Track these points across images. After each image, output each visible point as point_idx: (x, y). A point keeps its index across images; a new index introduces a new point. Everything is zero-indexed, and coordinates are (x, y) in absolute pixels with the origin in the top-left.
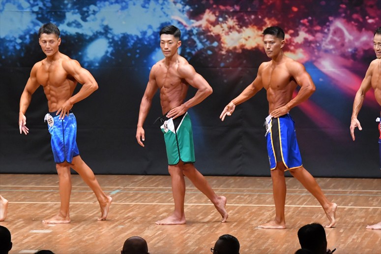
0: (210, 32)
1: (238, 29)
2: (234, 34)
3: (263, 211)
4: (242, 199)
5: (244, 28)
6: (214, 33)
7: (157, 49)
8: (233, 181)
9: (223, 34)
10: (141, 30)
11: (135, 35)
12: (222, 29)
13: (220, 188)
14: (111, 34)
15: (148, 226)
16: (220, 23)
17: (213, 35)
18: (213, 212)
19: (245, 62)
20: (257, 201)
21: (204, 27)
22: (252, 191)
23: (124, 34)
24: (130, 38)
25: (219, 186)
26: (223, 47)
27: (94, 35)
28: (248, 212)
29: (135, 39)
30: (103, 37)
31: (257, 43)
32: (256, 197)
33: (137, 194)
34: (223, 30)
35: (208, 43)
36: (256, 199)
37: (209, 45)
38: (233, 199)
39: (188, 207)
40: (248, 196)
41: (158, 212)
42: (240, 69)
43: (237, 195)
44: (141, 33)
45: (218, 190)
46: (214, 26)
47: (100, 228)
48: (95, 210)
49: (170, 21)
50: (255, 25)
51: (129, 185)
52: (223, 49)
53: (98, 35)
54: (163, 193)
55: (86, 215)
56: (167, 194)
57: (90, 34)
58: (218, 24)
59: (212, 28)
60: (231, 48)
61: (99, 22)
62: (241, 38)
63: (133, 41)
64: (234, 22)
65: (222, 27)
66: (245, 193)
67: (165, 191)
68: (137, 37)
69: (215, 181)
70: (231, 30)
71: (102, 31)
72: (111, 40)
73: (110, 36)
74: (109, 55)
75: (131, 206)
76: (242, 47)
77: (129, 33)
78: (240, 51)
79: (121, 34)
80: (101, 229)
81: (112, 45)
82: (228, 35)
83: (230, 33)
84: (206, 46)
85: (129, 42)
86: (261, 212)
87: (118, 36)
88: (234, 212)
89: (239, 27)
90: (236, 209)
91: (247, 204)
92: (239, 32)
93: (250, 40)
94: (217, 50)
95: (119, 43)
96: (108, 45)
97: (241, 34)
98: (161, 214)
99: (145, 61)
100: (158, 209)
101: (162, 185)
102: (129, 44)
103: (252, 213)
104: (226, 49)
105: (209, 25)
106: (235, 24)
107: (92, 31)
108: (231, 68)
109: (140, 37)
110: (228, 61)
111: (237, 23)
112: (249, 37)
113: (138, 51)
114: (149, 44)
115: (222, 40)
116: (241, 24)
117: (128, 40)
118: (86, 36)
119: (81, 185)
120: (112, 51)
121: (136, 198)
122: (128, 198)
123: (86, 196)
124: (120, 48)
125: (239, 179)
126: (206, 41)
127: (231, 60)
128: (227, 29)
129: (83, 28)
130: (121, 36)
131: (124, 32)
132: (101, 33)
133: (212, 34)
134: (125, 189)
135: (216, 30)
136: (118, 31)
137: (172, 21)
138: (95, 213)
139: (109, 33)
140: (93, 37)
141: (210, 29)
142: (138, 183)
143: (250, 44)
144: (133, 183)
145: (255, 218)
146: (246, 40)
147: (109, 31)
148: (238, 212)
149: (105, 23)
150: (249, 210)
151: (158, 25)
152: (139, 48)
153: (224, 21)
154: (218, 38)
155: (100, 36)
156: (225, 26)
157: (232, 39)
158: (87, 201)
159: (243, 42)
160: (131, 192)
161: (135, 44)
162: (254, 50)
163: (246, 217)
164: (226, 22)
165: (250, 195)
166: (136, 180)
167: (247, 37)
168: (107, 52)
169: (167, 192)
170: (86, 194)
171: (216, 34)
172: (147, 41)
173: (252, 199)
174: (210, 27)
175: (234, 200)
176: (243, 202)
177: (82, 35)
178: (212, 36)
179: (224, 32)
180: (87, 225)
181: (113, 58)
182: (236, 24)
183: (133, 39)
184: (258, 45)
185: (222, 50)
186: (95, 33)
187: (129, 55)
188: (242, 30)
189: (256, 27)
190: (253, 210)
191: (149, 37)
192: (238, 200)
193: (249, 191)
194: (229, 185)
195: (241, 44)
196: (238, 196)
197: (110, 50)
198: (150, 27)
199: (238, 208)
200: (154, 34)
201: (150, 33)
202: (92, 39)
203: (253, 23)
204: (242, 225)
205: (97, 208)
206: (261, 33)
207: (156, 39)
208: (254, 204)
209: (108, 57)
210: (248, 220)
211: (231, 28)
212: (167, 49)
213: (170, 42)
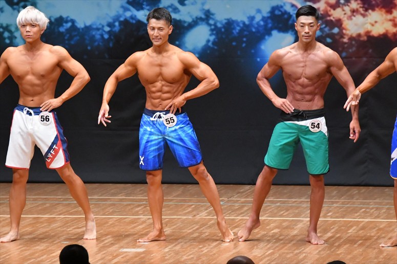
0: (330, 16)
1: (362, 12)
2: (358, 19)
3: (393, 227)
4: (367, 212)
5: (370, 11)
6: (334, 18)
7: (267, 37)
8: (357, 192)
9: (345, 19)
10: (248, 15)
11: (242, 21)
12: (344, 12)
13: (342, 200)
14: (213, 19)
15: (257, 245)
16: (341, 5)
17: (333, 20)
18: (333, 228)
19: (370, 51)
20: (385, 215)
21: (323, 11)
22: (380, 204)
23: (228, 20)
24: (235, 25)
25: (340, 198)
26: (344, 34)
27: (193, 21)
28: (375, 228)
29: (241, 25)
30: (204, 23)
31: (385, 28)
32: (384, 210)
33: (243, 207)
34: (345, 14)
35: (327, 29)
36: (384, 213)
37: (328, 32)
38: (356, 213)
39: (304, 223)
40: (374, 209)
41: (268, 228)
42: (365, 59)
43: (362, 208)
44: (248, 18)
45: (338, 202)
46: (334, 9)
47: (201, 246)
48: (194, 225)
49: (282, 4)
50: (383, 7)
51: (234, 196)
52: (345, 36)
53: (198, 21)
54: (273, 206)
55: (183, 231)
56: (279, 206)
57: (189, 20)
58: (339, 7)
59: (332, 12)
60: (354, 35)
61: (199, 6)
62: (366, 24)
63: (238, 28)
64: (358, 4)
65: (343, 10)
66: (371, 206)
67: (275, 203)
68: (244, 23)
69: (335, 192)
70: (355, 14)
71: (203, 16)
72: (213, 27)
73: (211, 22)
74: (210, 44)
75: (237, 220)
76: (368, 33)
77: (234, 18)
78: (365, 38)
79: (225, 19)
80: (202, 248)
81: (214, 32)
82: (351, 19)
83: (353, 17)
84: (325, 33)
85: (234, 28)
86: (391, 229)
87: (221, 22)
88: (358, 229)
89: (363, 10)
90: (361, 225)
91: (374, 218)
92: (364, 16)
93: (377, 25)
94: (337, 37)
95: (223, 30)
96: (209, 33)
97: (366, 18)
98: (273, 230)
99: (253, 51)
100: (268, 224)
101: (272, 196)
102: (234, 31)
103: (380, 229)
104: (349, 37)
105: (329, 8)
106: (358, 6)
107: (191, 16)
108: (354, 59)
109: (247, 23)
110: (350, 50)
111: (362, 6)
112: (376, 22)
113: (245, 39)
114: (258, 31)
115: (343, 26)
116: (366, 6)
117: (232, 27)
118: (185, 22)
119: (177, 196)
120: (214, 39)
121: (242, 211)
122: (232, 212)
123: (184, 210)
124: (224, 36)
125: (363, 190)
126: (325, 27)
127: (354, 49)
128: (349, 13)
129: (181, 13)
130: (225, 21)
131: (228, 17)
132: (201, 19)
133: (332, 18)
134: (228, 201)
135: (337, 14)
136: (221, 16)
137: (284, 4)
138: (194, 229)
139: (211, 18)
140: (193, 23)
141: (330, 13)
142: (244, 194)
143: (377, 30)
144: (238, 194)
145: (383, 235)
146: (373, 25)
147: (211, 16)
148: (363, 228)
149: (206, 7)
150: (377, 227)
151: (269, 9)
152: (245, 36)
153: (346, 4)
154: (339, 23)
155: (200, 23)
156: (347, 9)
157: (356, 25)
158: (185, 214)
159: (369, 27)
160: (237, 205)
161: (242, 30)
162: (381, 37)
163: (372, 234)
164: (349, 4)
165: (377, 209)
166: (241, 191)
167: (373, 22)
168: (208, 41)
169: (278, 204)
170: (184, 207)
171: (337, 19)
172: (255, 28)
173: (379, 213)
174: (330, 11)
175: (358, 214)
176: (369, 216)
177: (180, 21)
178: (331, 20)
179: (346, 16)
180: (186, 243)
181: (216, 48)
182: (360, 7)
183: (238, 26)
184: (387, 31)
185: (344, 38)
186: (195, 19)
187: (234, 44)
188: (367, 13)
189: (384, 10)
190: (381, 226)
191: (258, 23)
192: (363, 214)
193: (376, 203)
194: (352, 197)
195: (366, 30)
196: (364, 210)
197: (212, 38)
198: (259, 11)
199: (363, 224)
200: (264, 19)
201: (258, 18)
202: (191, 26)
203: (381, 6)
204: (368, 243)
205: (197, 223)
206: (390, 17)
207: (266, 25)
208: (382, 219)
209: (209, 47)
210: (375, 238)
211: (354, 12)
212: (308, 33)
213: (312, 25)
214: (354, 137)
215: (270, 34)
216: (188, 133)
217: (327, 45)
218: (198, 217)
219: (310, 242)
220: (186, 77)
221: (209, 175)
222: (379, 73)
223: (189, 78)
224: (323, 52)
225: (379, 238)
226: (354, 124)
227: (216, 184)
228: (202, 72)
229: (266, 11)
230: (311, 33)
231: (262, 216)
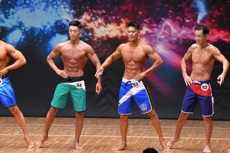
0: (87, 26)
1: (104, 25)
2: (102, 28)
3: (120, 140)
4: (106, 132)
5: (108, 24)
6: (89, 27)
7: (53, 37)
8: (101, 121)
9: (95, 28)
10: (43, 25)
11: (39, 28)
12: (94, 25)
13: (93, 126)
14: (24, 27)
15: (46, 150)
16: (93, 21)
17: (89, 28)
18: (88, 141)
19: (109, 45)
20: (115, 133)
21: (83, 23)
22: (113, 127)
23: (32, 27)
24: (36, 30)
25: (92, 124)
26: (95, 36)
27: (13, 27)
28: (110, 140)
29: (39, 30)
30: (18, 29)
31: (116, 34)
32: (115, 131)
33: (39, 129)
34: (95, 25)
35: (85, 34)
36: (115, 132)
37: (86, 35)
38: (100, 132)
39: (72, 138)
40: (110, 130)
41: (52, 140)
42: (105, 50)
43: (103, 130)
44: (43, 26)
45: (91, 126)
46: (89, 23)
47: (15, 151)
48: (12, 139)
49: (62, 20)
50: (116, 22)
51: (34, 123)
52: (95, 37)
53: (15, 27)
54: (56, 128)
55: (6, 142)
56: (59, 129)
57: (10, 27)
58: (92, 21)
59: (88, 24)
60: (100, 37)
61: (16, 19)
62: (106, 31)
63: (37, 32)
64: (102, 20)
65: (94, 24)
66: (108, 129)
67: (57, 127)
68: (41, 29)
69: (89, 121)
70: (100, 26)
71: (18, 25)
72: (23, 31)
73: (23, 28)
74: (22, 40)
75: (36, 136)
76: (107, 36)
77: (35, 26)
78: (106, 39)
79: (30, 27)
80: (16, 151)
81: (24, 34)
82: (98, 28)
83: (99, 27)
84: (84, 36)
85: (35, 32)
86: (118, 141)
87: (28, 28)
88: (101, 141)
89: (105, 24)
90: (103, 139)
91: (110, 135)
92: (105, 27)
93: (112, 32)
94: (91, 38)
95: (29, 33)
96: (22, 34)
97: (106, 28)
98: (55, 142)
99: (45, 44)
100: (53, 139)
101: (55, 123)
102: (35, 34)
103: (113, 141)
104: (97, 38)
105: (86, 22)
106: (102, 21)
107: (11, 25)
108: (100, 50)
109: (42, 29)
110: (98, 45)
111: (104, 21)
112: (111, 30)
113: (41, 38)
114: (48, 34)
115: (94, 32)
116: (106, 21)
117: (34, 31)
118: (8, 28)
119: (3, 123)
120: (24, 38)
121: (39, 131)
122: (33, 132)
123: (6, 131)
124: (29, 36)
125: (104, 120)
126: (84, 32)
127: (100, 44)
128: (97, 25)
129: (5, 23)
130: (30, 28)
131: (32, 26)
132: (17, 27)
133: (88, 28)
134: (31, 126)
135: (91, 25)
136: (28, 25)
137: (63, 19)
138: (12, 141)
139: (23, 26)
140: (12, 29)
141: (87, 25)
142: (40, 122)
143: (112, 35)
144: (37, 122)
145: (114, 144)
146: (110, 32)
147: (23, 25)
148: (104, 141)
149: (20, 20)
150: (111, 140)
151: (54, 22)
152: (41, 36)
153: (96, 20)
154: (92, 30)
155: (16, 28)
156: (96, 23)
157: (101, 31)
158: (7, 133)
159: (108, 33)
160: (36, 128)
161: (39, 33)
162: (115, 38)
163: (109, 144)
164: (97, 20)
165: (111, 130)
166: (38, 120)
167: (110, 30)
168: (21, 39)
169: (58, 128)
170: (6, 129)
171: (90, 28)
172: (47, 32)
173: (113, 133)
174: (87, 23)
175: (101, 133)
176: (107, 134)
177: (5, 27)
178: (88, 29)
179: (96, 26)
180: (7, 149)
181: (25, 42)
182: (103, 22)
183: (38, 31)
184: (117, 35)
185: (94, 38)
186: (14, 27)
187: (35, 40)
188: (107, 25)
189: (116, 24)
190: (114, 140)
191: (48, 29)
192: (104, 133)
193: (111, 127)
194: (98, 124)
195: (106, 34)
196: (104, 131)
197: (23, 37)
198: (49, 23)
199: (104, 138)
200: (51, 27)
201: (48, 27)
202: (12, 30)
203: (114, 21)
204: (106, 149)
205: (13, 138)
206: (119, 27)
207: (53, 30)
208: (114, 136)
209: (21, 42)
210: (110, 146)
211: (100, 24)
212: (73, 35)
213: (76, 31)
214: (98, 92)
215: (55, 36)
216: (9, 89)
217: (86, 42)
218: (14, 135)
219: (75, 148)
220: (8, 58)
221: (20, 111)
222: (113, 58)
223: (10, 58)
224: (83, 46)
225: (112, 146)
226: (98, 85)
227: (24, 116)
228: (17, 55)
229: (52, 23)
230: (75, 35)
231: (50, 134)
